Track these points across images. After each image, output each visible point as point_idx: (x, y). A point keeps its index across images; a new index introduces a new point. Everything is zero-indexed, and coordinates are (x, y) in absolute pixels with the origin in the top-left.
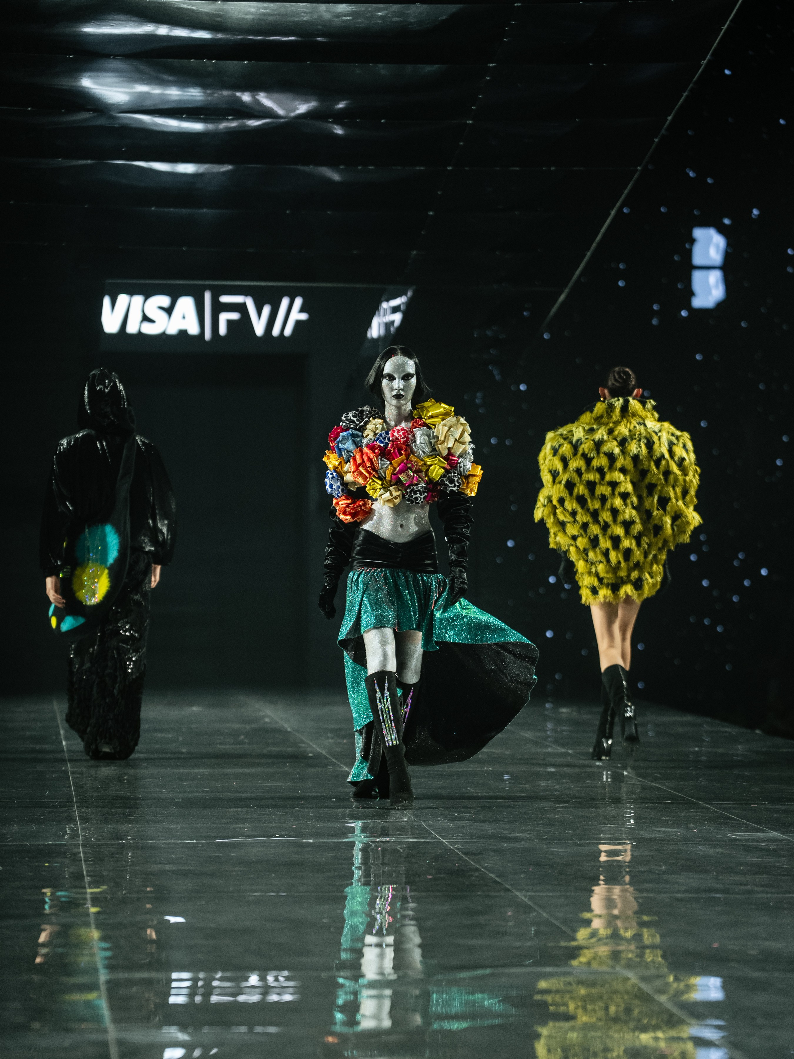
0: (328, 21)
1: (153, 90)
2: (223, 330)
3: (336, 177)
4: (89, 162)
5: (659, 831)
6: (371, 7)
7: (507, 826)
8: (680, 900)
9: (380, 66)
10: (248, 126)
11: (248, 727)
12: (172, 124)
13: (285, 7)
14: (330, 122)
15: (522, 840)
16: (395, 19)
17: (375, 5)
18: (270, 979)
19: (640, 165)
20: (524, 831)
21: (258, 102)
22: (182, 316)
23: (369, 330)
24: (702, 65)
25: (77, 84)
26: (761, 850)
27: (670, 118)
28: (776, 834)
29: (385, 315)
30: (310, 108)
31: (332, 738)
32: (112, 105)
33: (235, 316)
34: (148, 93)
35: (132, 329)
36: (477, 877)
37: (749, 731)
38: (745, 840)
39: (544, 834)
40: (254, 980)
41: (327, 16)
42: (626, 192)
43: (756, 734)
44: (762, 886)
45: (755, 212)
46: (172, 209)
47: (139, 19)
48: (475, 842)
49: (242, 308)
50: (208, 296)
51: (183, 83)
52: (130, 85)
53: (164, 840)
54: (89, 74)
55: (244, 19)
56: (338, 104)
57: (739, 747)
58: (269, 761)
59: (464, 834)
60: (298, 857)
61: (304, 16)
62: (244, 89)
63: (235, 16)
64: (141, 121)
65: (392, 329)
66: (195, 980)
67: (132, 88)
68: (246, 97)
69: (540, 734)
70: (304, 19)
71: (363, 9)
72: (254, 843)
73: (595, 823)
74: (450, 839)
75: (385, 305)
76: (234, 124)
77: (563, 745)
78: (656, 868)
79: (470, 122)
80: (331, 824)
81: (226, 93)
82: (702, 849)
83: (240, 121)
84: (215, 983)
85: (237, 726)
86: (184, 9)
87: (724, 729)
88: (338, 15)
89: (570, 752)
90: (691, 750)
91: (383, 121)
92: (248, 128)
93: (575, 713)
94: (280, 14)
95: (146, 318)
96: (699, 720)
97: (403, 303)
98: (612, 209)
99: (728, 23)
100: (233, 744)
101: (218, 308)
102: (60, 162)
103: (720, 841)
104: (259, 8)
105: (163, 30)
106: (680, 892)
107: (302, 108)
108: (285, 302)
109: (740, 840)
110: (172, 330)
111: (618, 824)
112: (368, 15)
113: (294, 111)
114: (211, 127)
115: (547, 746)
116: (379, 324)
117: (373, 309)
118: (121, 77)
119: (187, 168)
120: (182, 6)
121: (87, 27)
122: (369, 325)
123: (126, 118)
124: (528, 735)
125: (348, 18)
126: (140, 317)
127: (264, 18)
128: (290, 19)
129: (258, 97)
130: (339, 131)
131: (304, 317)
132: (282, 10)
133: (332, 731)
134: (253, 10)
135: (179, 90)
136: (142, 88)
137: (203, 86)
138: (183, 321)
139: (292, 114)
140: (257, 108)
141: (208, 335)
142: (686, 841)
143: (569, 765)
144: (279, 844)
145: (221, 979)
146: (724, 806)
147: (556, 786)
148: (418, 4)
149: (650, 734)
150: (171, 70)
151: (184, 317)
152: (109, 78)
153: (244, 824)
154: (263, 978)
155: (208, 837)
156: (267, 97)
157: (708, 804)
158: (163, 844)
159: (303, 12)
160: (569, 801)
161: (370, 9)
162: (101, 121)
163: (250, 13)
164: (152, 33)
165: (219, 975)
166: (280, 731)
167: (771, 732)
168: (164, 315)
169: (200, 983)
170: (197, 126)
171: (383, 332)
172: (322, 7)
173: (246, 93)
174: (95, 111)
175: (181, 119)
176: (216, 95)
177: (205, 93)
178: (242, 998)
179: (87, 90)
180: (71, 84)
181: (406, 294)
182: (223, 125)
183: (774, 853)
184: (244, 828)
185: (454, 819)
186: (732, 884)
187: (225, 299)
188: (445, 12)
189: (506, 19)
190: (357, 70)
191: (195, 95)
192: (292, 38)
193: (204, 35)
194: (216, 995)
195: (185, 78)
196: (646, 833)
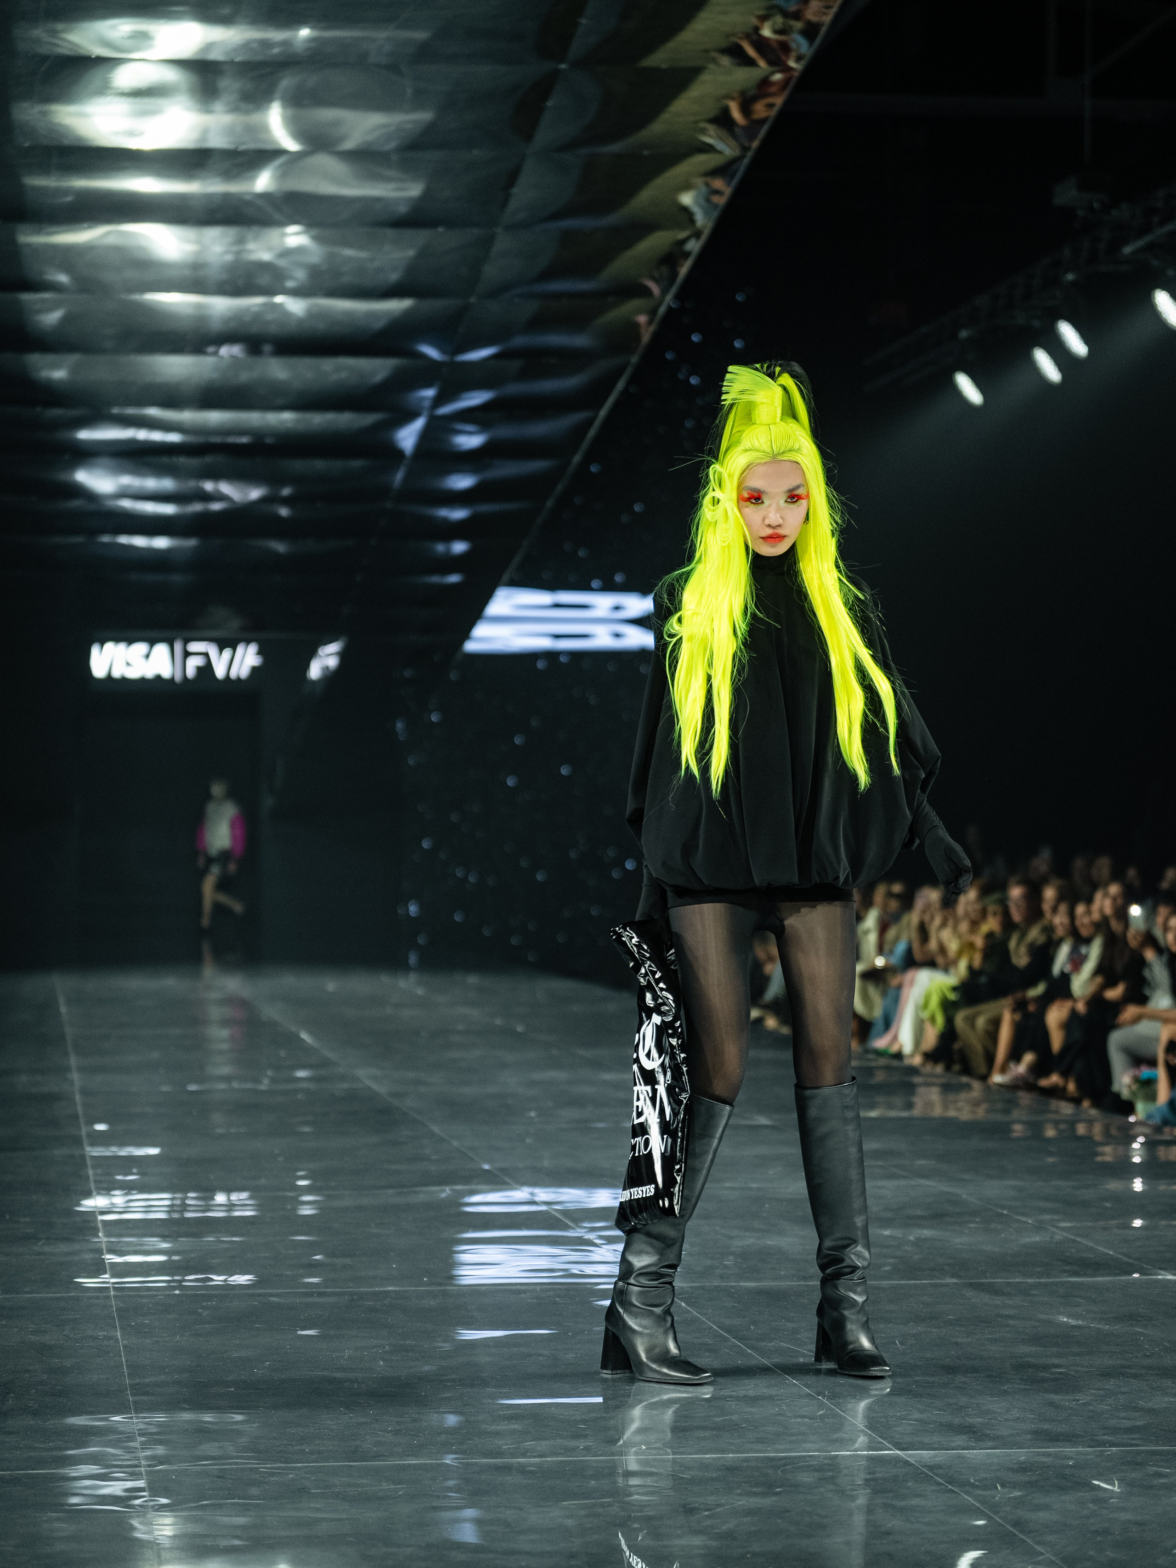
0: (275, 425)
1: (135, 480)
3: (282, 549)
4: (81, 539)
9: (317, 460)
10: (210, 509)
12: (149, 509)
13: (242, 415)
14: (277, 506)
16: (327, 424)
17: (313, 413)
18: (234, 1198)
21: (219, 490)
22: (157, 661)
23: (309, 672)
24: (572, 462)
27: (549, 504)
29: (322, 659)
30: (262, 495)
31: (282, 1004)
32: (100, 494)
33: (200, 661)
34: (132, 483)
35: (116, 674)
39: (454, 1079)
40: (220, 1199)
41: (274, 422)
46: (149, 576)
47: (123, 426)
48: (398, 1087)
49: (206, 655)
50: (178, 646)
51: (158, 475)
52: (116, 477)
53: (144, 1087)
54: (82, 469)
55: (210, 425)
56: (284, 490)
59: (389, 1080)
60: (254, 1101)
61: (255, 422)
62: (206, 479)
63: (200, 423)
64: (124, 505)
66: (173, 1199)
67: (118, 480)
68: (209, 486)
69: (451, 999)
70: (256, 424)
71: (303, 416)
74: (378, 1084)
75: (322, 651)
76: (197, 507)
77: (469, 1008)
79: (390, 505)
81: (192, 484)
82: (581, 1089)
83: (203, 505)
84: (189, 1202)
86: (158, 416)
88: (283, 421)
89: (475, 1012)
92: (210, 511)
94: (237, 421)
95: (128, 664)
97: (339, 649)
101: (187, 654)
102: (58, 540)
103: (594, 1082)
104: (219, 417)
105: (142, 435)
107: (255, 494)
108: (240, 649)
110: (150, 674)
112: (307, 421)
113: (248, 497)
114: (181, 509)
115: (457, 1009)
116: (318, 667)
117: (312, 653)
118: (108, 471)
119: (161, 543)
121: (81, 433)
122: (308, 668)
123: (112, 503)
124: (441, 999)
125: (291, 423)
126: (124, 664)
127: (222, 424)
128: (244, 424)
129: (217, 485)
130: (284, 512)
131: (257, 661)
132: (238, 417)
135: (155, 481)
136: (126, 480)
137: (175, 477)
138: (158, 666)
139: (247, 500)
140: (218, 494)
145: (193, 1199)
146: (599, 1054)
147: (464, 1040)
148: (347, 413)
150: (149, 465)
151: (159, 662)
152: (98, 472)
154: (228, 1198)
155: (180, 1085)
156: (226, 485)
159: (255, 419)
161: (308, 416)
162: (92, 507)
163: (214, 420)
164: (134, 437)
165: (191, 1195)
168: (143, 660)
169: (177, 1202)
170: (168, 509)
171: (320, 674)
172: (271, 415)
173: (209, 483)
174: (85, 498)
175: (155, 503)
176: (185, 484)
177: (177, 483)
178: (211, 1214)
179: (80, 482)
180: (68, 477)
181: (341, 641)
182: (191, 508)
187: (192, 647)
188: (368, 419)
189: (419, 424)
190: (298, 465)
191: (167, 484)
192: (244, 440)
193: (174, 438)
194: (189, 1211)
195: (160, 471)
196: (537, 1076)
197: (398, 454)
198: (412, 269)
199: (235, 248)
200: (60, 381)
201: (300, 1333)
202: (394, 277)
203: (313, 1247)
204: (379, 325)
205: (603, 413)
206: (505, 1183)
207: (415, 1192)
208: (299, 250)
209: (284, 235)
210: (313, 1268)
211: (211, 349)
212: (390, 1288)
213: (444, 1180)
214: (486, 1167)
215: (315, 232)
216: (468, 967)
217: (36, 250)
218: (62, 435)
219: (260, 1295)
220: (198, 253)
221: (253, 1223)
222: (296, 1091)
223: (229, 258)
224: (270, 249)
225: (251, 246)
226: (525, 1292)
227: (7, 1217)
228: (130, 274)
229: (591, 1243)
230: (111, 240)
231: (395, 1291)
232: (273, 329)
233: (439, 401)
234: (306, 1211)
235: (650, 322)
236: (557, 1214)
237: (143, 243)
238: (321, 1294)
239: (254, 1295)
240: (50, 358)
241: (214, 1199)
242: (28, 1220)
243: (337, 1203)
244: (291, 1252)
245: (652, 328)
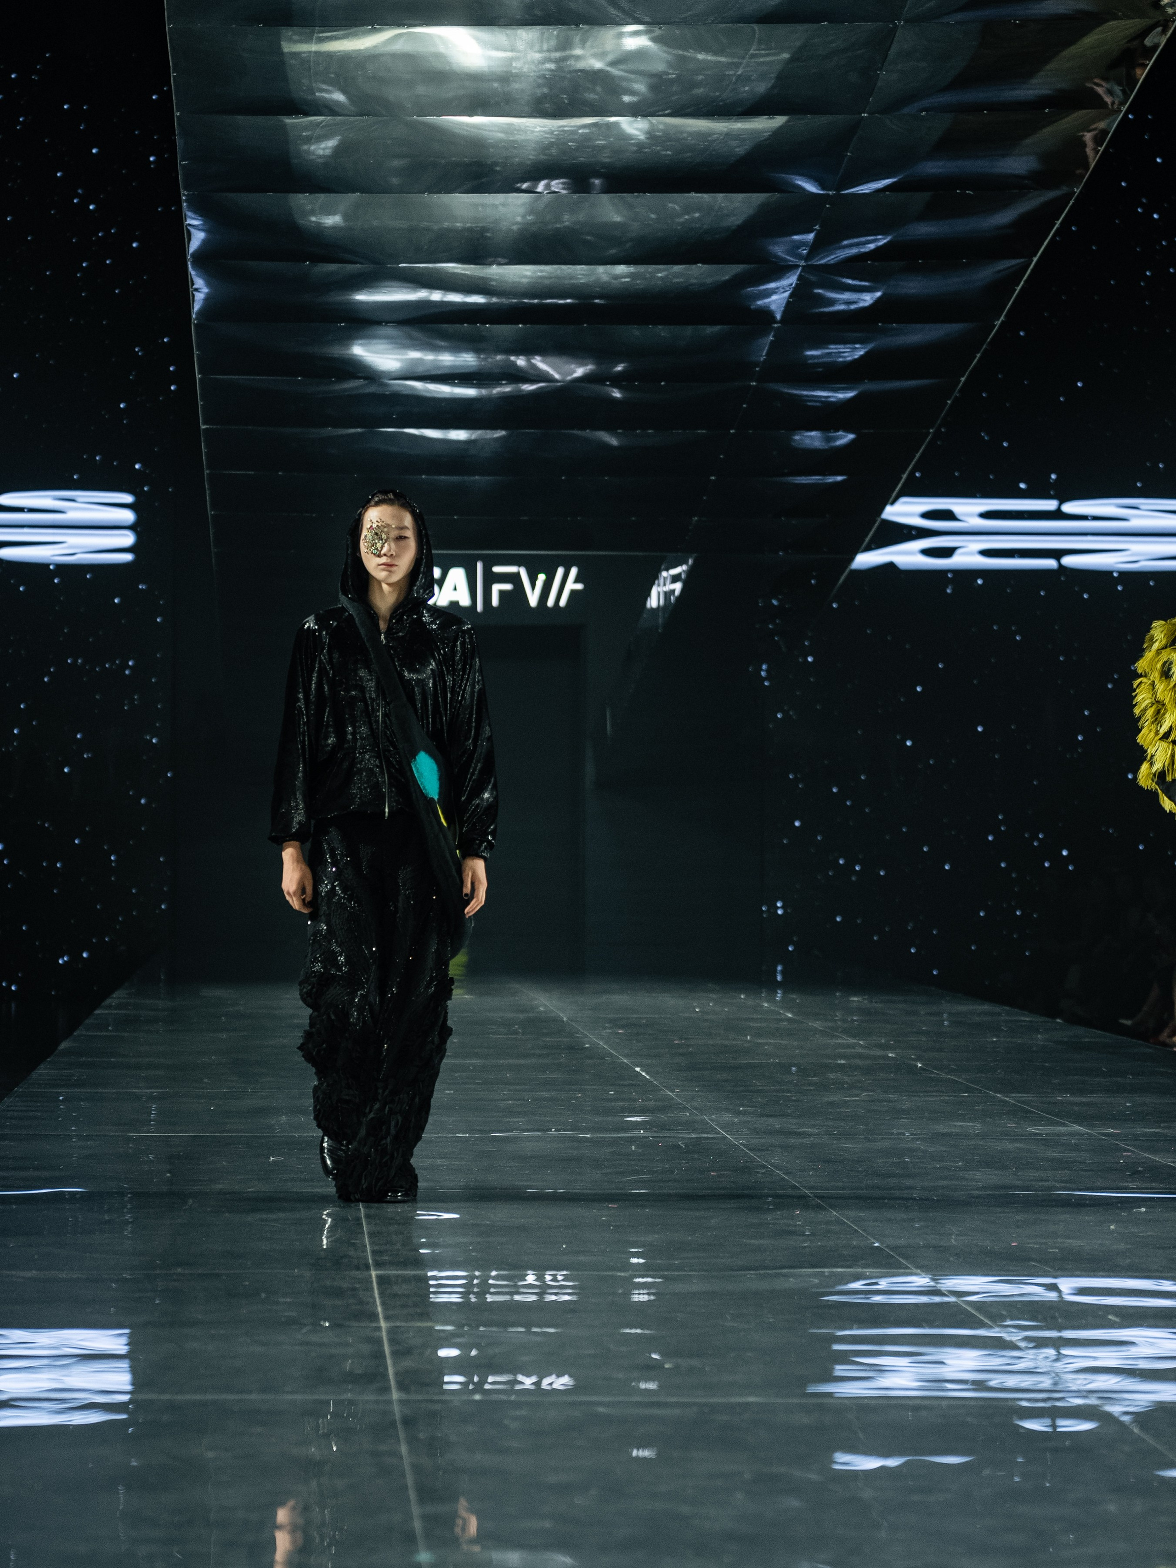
0: (606, 283)
1: (426, 355)
2: (495, 602)
3: (614, 442)
4: (359, 430)
5: (955, 1126)
6: (651, 268)
7: (795, 1121)
8: (979, 1197)
9: (660, 327)
10: (523, 391)
11: (522, 1016)
12: (445, 390)
13: (562, 270)
14: (607, 385)
15: (810, 1135)
16: (675, 280)
17: (653, 266)
18: (548, 1278)
19: (932, 428)
20: (813, 1126)
21: (534, 367)
22: (453, 587)
23: (649, 599)
24: (996, 325)
25: (347, 352)
26: (1063, 1145)
27: (963, 379)
28: (1077, 1128)
29: (665, 585)
30: (588, 371)
31: (610, 1028)
32: (383, 372)
33: (508, 587)
34: (421, 360)
36: (762, 1173)
37: (1050, 1020)
38: (1046, 1134)
39: (834, 1129)
40: (531, 1278)
41: (605, 278)
42: (918, 455)
43: (1058, 1022)
44: (1062, 1182)
45: (1053, 476)
46: (443, 477)
47: (412, 285)
48: (760, 1138)
49: (515, 579)
50: (479, 566)
51: (455, 349)
52: (402, 351)
53: (435, 1133)
54: (360, 342)
55: (519, 283)
56: (616, 366)
57: (1039, 1036)
58: (545, 1052)
59: (749, 1129)
60: (575, 1152)
61: (581, 279)
62: (518, 352)
63: (510, 280)
64: (412, 388)
65: (672, 598)
66: (471, 1278)
67: (403, 355)
68: (521, 362)
69: (830, 1024)
70: (581, 281)
71: (643, 270)
72: (528, 1137)
73: (888, 1118)
74: (735, 1134)
75: (664, 574)
76: (508, 389)
77: (854, 1037)
78: (952, 1164)
79: (754, 383)
80: (610, 1119)
81: (500, 357)
82: (1001, 1146)
83: (514, 385)
84: (491, 1282)
85: (511, 1015)
86: (458, 274)
87: (1023, 1018)
88: (617, 277)
89: (861, 1042)
90: (989, 1040)
91: (663, 383)
92: (524, 393)
93: (866, 1002)
94: (557, 277)
96: (997, 1009)
97: (684, 571)
98: (904, 473)
99: (1022, 283)
100: (506, 1034)
101: (491, 579)
102: (330, 431)
103: (1018, 1135)
104: (535, 272)
105: (436, 296)
106: (978, 1189)
107: (579, 372)
108: (560, 571)
109: (1041, 1135)
110: (444, 602)
111: (912, 1119)
112: (648, 275)
113: (572, 374)
114: (484, 392)
115: (837, 1037)
116: (659, 593)
117: (652, 578)
118: (392, 343)
119: (459, 435)
120: (456, 271)
121: (359, 294)
122: (648, 594)
123: (399, 385)
124: (817, 1025)
125: (627, 280)
127: (539, 281)
128: (566, 282)
129: (533, 361)
130: (617, 394)
131: (579, 586)
132: (559, 272)
133: (610, 1021)
134: (528, 273)
135: (451, 356)
136: (415, 355)
137: (477, 351)
138: (455, 592)
139: (569, 378)
140: (532, 372)
141: (480, 608)
142: (983, 1136)
143: (860, 1056)
144: (554, 1138)
145: (495, 1278)
146: (1023, 1099)
147: (846, 1079)
148: (700, 265)
149: (946, 1023)
150: (444, 336)
151: (455, 589)
152: (381, 345)
153: (518, 1117)
154: (540, 1278)
155: (480, 1131)
156: (542, 361)
157: (1007, 1097)
158: (434, 1137)
159: (581, 275)
160: (860, 1094)
161: (650, 270)
162: (372, 389)
163: (526, 277)
164: (425, 299)
165: (494, 1273)
166: (556, 1020)
167: (1073, 1020)
168: (435, 586)
169: (475, 1282)
170: (470, 392)
171: (662, 602)
172: (601, 269)
173: (521, 357)
174: (365, 378)
175: (453, 384)
176: (490, 360)
177: (479, 358)
178: (517, 1298)
179: (358, 358)
180: (343, 352)
181: (686, 563)
182: (496, 391)
183: (1076, 1148)
184: (518, 1122)
185: (739, 1113)
186: (1032, 1180)
187: (497, 569)
188: (727, 272)
189: (792, 280)
190: (635, 332)
191: (468, 360)
192: (569, 301)
193: (478, 299)
194: (491, 1293)
195: (458, 343)
196: (941, 1128)
197: (766, 314)
198: (782, 77)
199: (557, 55)
200: (334, 228)
201: (635, 1453)
202: (761, 88)
203: (649, 1343)
204: (740, 151)
205: (1035, 259)
206: (900, 1266)
207: (784, 1275)
208: (640, 54)
209: (621, 35)
210: (650, 1370)
211: (525, 186)
212: (751, 1399)
213: (819, 1260)
214: (876, 1245)
215: (657, 32)
216: (852, 986)
217: (304, 61)
218: (338, 298)
219: (581, 1403)
220: (511, 59)
221: (573, 1311)
222: (632, 1140)
223: (552, 66)
224: (601, 55)
225: (578, 52)
226: (926, 1408)
227: (263, 1295)
228: (421, 90)
229: (1013, 1346)
230: (399, 47)
231: (757, 1404)
232: (605, 158)
233: (816, 248)
234: (641, 1297)
235: (1098, 141)
236: (969, 1309)
237: (442, 49)
238: (658, 1405)
239: (573, 1404)
240: (322, 197)
241: (525, 1280)
242: (288, 1300)
243: (680, 1287)
244: (623, 1349)
245: (1102, 149)
